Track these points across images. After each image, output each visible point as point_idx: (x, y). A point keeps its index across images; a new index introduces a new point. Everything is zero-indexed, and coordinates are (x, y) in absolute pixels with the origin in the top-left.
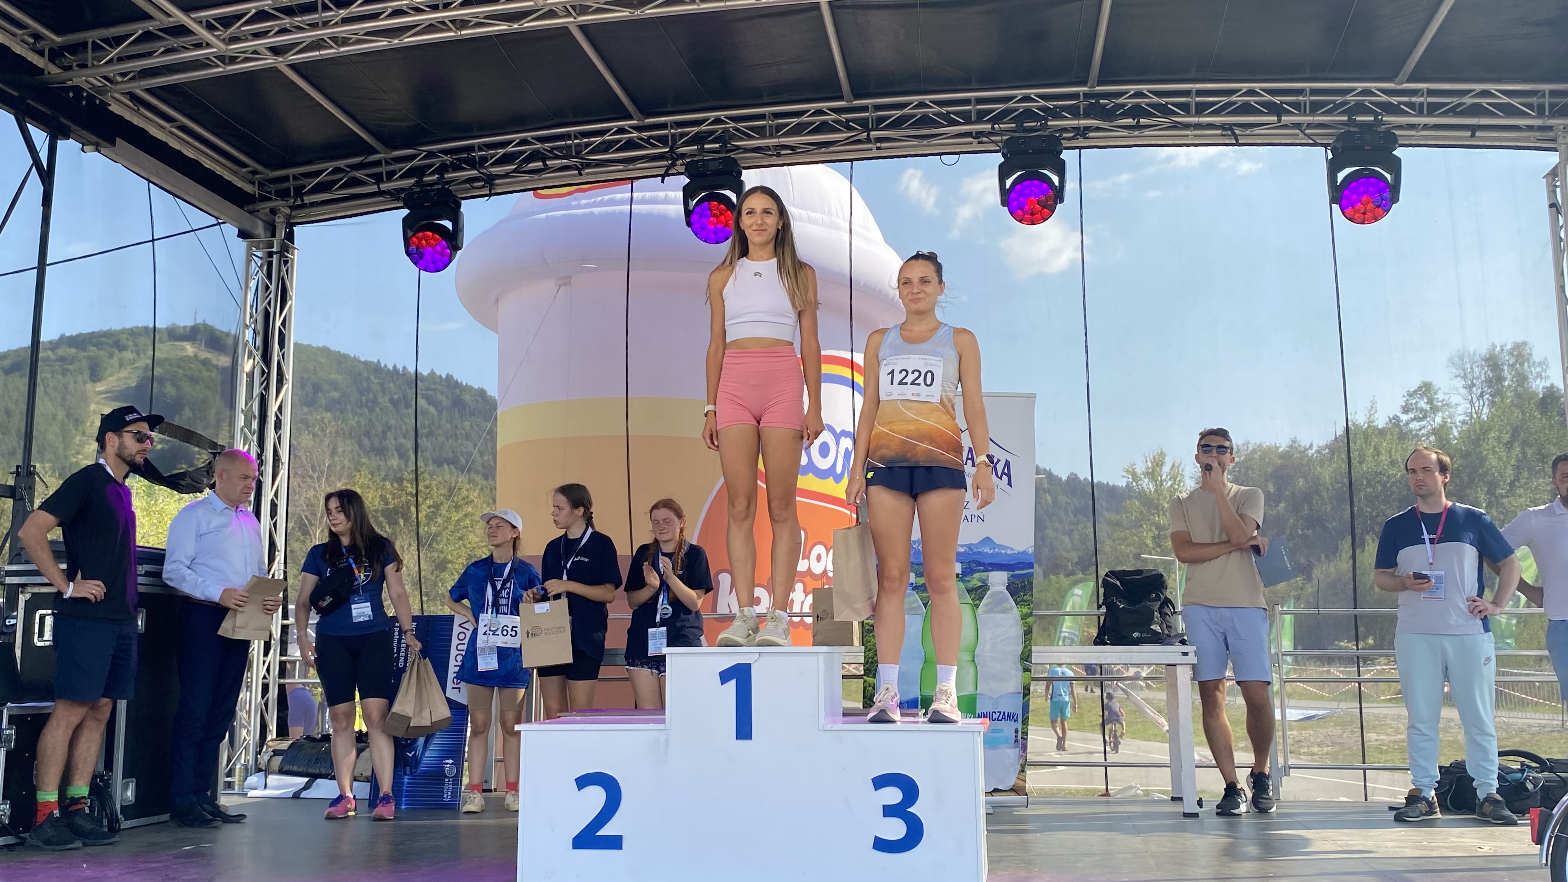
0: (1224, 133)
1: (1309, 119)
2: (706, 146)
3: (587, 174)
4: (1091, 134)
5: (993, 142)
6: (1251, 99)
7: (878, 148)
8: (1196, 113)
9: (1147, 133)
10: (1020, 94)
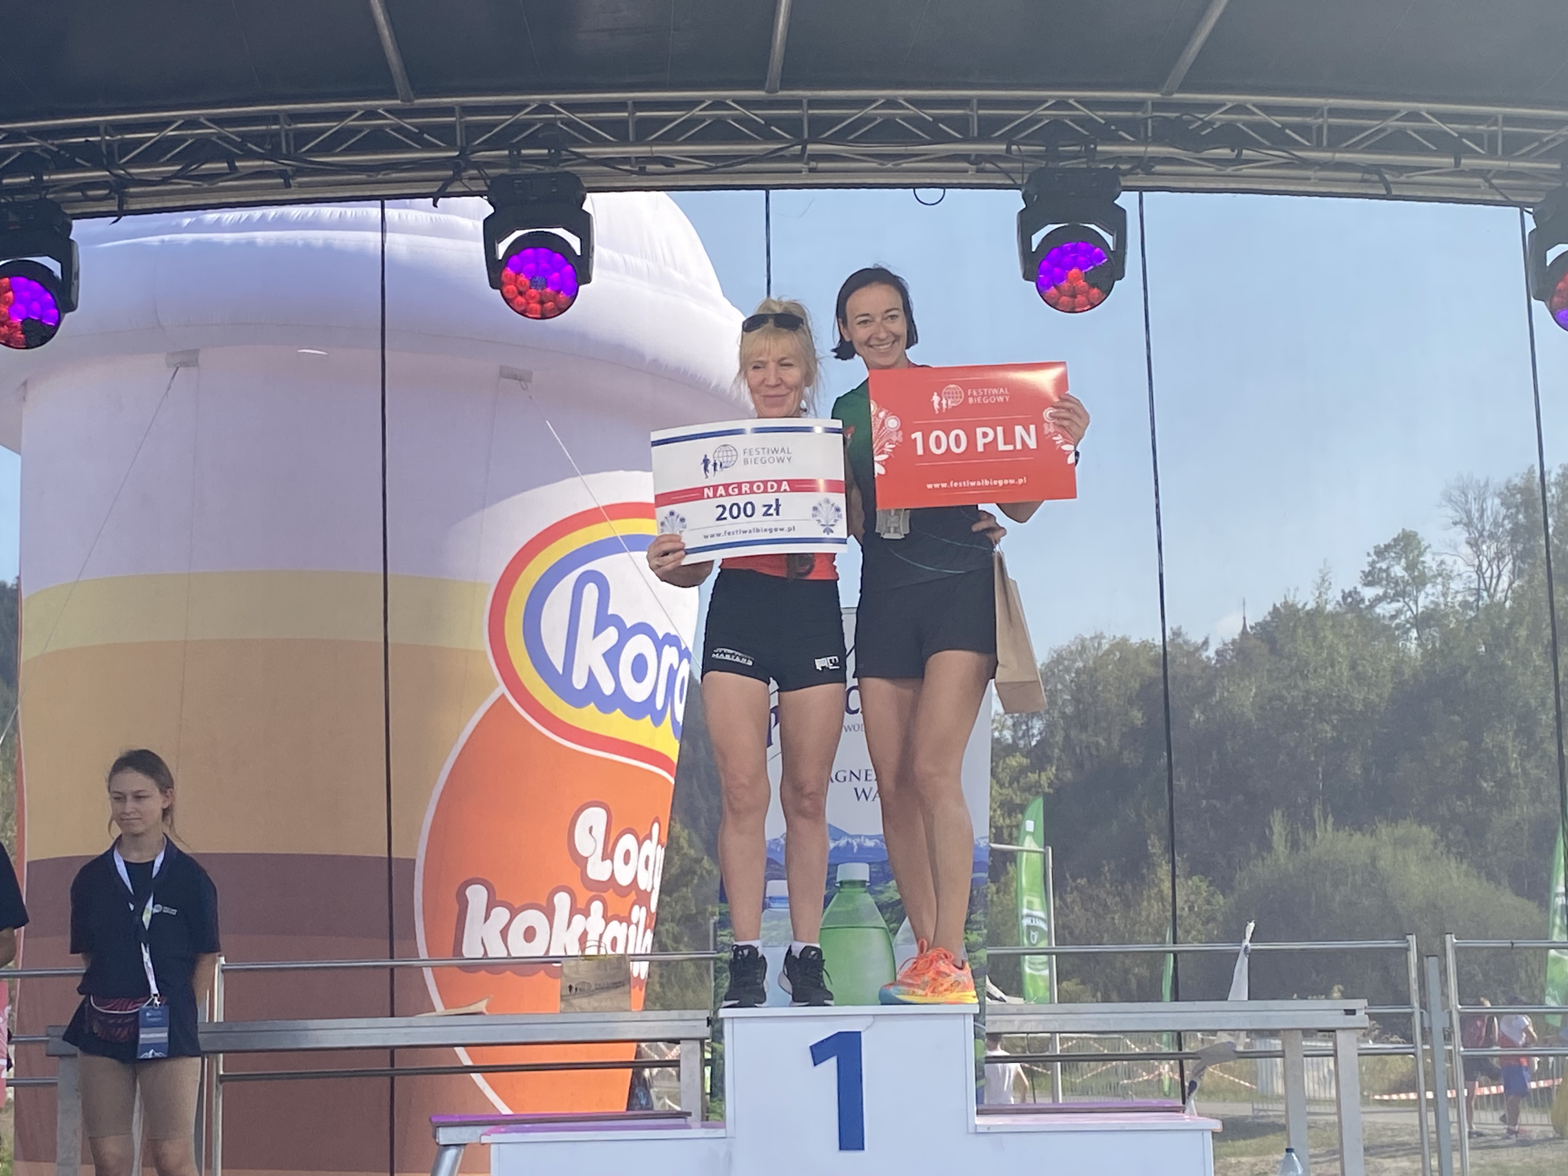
0: (1367, 176)
1: (1503, 164)
2: (524, 152)
3: (301, 185)
4: (1158, 168)
5: (1002, 171)
6: (1409, 125)
7: (811, 170)
8: (1329, 145)
9: (1246, 170)
10: (1052, 97)
